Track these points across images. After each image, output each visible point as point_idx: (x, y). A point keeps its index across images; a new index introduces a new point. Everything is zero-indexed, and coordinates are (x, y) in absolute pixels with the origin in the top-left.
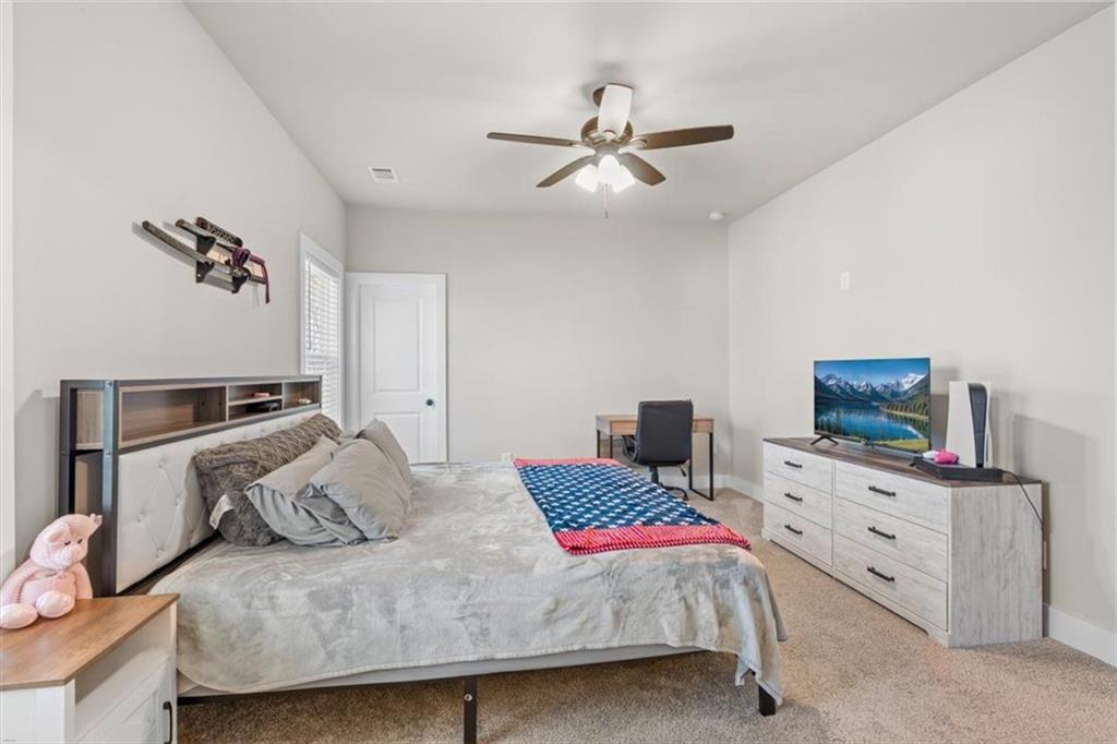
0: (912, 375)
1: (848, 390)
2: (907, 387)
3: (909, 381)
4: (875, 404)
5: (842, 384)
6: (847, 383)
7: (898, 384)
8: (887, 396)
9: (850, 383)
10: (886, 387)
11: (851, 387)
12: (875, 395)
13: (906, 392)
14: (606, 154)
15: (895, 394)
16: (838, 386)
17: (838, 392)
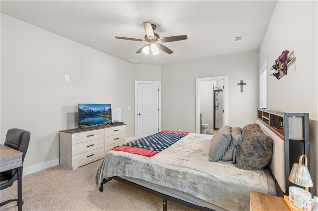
0: (108, 107)
1: (91, 112)
2: (106, 110)
3: (107, 108)
4: (99, 114)
5: (89, 110)
6: (91, 110)
7: (105, 109)
8: (102, 112)
9: (92, 109)
10: (102, 110)
11: (92, 111)
12: (99, 112)
13: (106, 111)
14: (153, 43)
15: (104, 112)
16: (88, 111)
17: (88, 112)
